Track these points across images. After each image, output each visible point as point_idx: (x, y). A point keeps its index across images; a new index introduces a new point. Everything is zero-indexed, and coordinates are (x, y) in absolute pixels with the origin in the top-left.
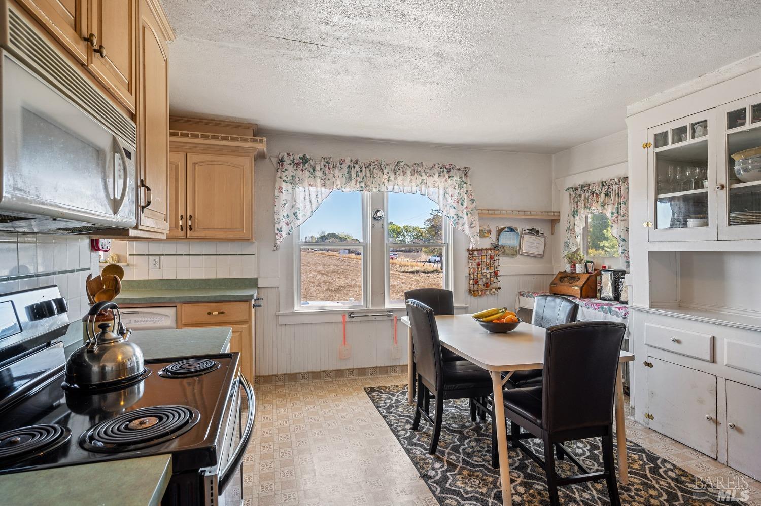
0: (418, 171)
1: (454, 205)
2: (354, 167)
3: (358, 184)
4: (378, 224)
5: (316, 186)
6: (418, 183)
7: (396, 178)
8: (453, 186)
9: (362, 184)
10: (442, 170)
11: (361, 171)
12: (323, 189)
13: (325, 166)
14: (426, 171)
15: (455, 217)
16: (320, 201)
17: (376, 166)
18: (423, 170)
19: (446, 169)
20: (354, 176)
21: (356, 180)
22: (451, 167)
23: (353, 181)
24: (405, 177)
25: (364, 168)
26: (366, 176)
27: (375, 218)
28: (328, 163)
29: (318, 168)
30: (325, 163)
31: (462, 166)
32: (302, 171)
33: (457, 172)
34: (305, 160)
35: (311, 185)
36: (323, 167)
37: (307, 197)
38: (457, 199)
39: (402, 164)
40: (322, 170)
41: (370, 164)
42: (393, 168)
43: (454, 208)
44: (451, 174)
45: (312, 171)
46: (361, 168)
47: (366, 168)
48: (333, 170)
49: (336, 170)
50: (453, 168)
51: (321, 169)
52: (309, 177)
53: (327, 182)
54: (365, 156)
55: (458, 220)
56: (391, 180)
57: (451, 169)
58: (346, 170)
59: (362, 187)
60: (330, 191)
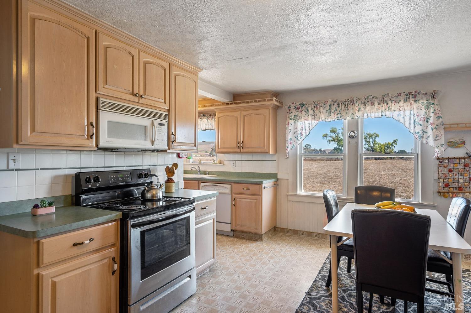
0: (385, 100)
1: (421, 122)
2: (334, 105)
3: (336, 116)
4: (353, 141)
5: (309, 120)
6: (383, 110)
7: (365, 108)
8: (419, 108)
9: (339, 116)
10: (408, 96)
11: (339, 107)
12: (313, 121)
13: (314, 107)
14: (392, 100)
15: (421, 132)
16: (311, 128)
17: (350, 102)
18: (389, 99)
19: (413, 96)
20: (333, 111)
21: (334, 114)
22: (416, 93)
23: (332, 114)
24: (373, 106)
25: (340, 105)
26: (342, 109)
27: (350, 137)
28: (316, 105)
29: (310, 109)
30: (314, 105)
31: (430, 90)
32: (301, 111)
33: (423, 96)
34: (302, 105)
35: (306, 120)
36: (313, 108)
37: (304, 128)
38: (424, 117)
39: (371, 97)
40: (313, 110)
41: (345, 102)
42: (363, 102)
43: (421, 125)
44: (417, 99)
45: (307, 111)
46: (339, 105)
47: (342, 104)
48: (320, 109)
49: (322, 108)
50: (418, 93)
51: (312, 109)
52: (305, 115)
53: (316, 116)
54: (341, 96)
55: (423, 134)
56: (361, 110)
57: (418, 95)
58: (328, 107)
59: (338, 117)
60: (318, 122)
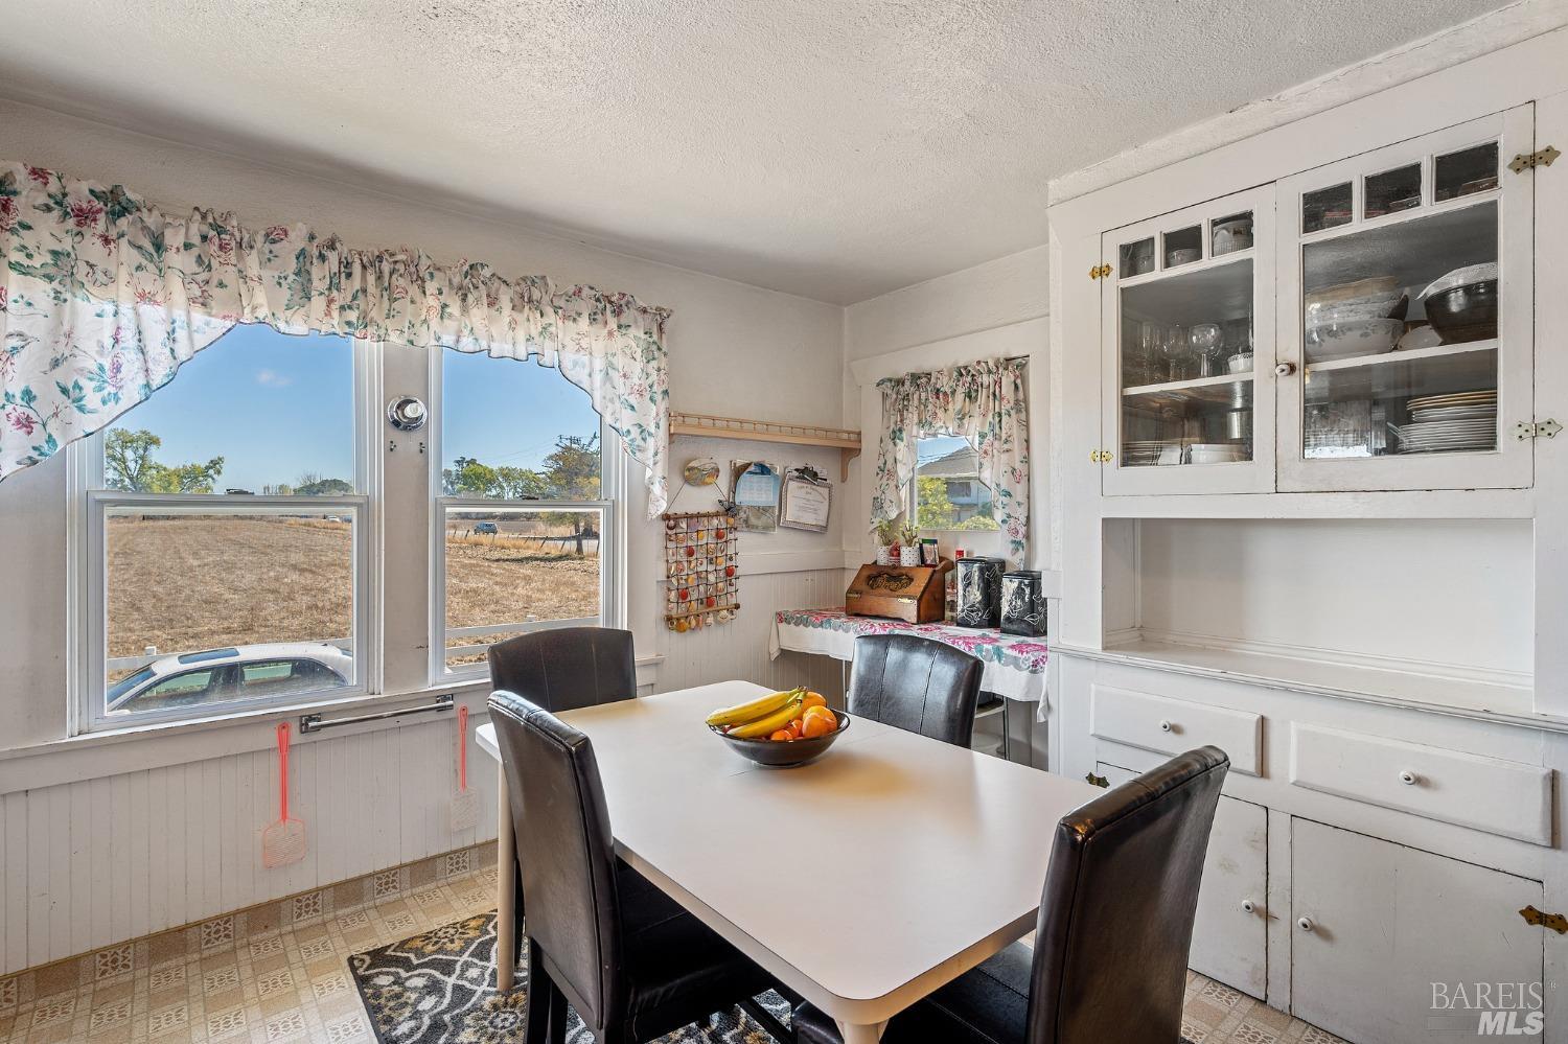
0: (535, 298)
1: (633, 400)
2: (322, 257)
3: (335, 314)
4: (408, 443)
5: (168, 297)
6: (534, 333)
7: (465, 310)
8: (628, 351)
9: (353, 316)
10: (600, 306)
11: (349, 275)
12: (198, 316)
13: (204, 238)
14: (556, 303)
15: (635, 432)
16: (183, 352)
17: (401, 267)
18: (546, 299)
19: (611, 307)
20: (319, 284)
21: (330, 302)
22: (622, 302)
23: (318, 303)
24: (493, 311)
25: (357, 269)
26: (364, 291)
27: (396, 424)
28: (220, 230)
29: (174, 238)
30: (205, 229)
31: (653, 303)
32: (106, 241)
33: (640, 317)
34: (117, 205)
35: (143, 297)
36: (196, 240)
37: (128, 336)
38: (640, 385)
39: (487, 272)
40: (195, 251)
41: (380, 258)
42: (456, 280)
43: (633, 408)
44: (624, 320)
45: (151, 249)
46: (348, 265)
47: (364, 267)
48: (240, 258)
49: (252, 262)
50: (628, 303)
51: (188, 246)
52: (139, 268)
53: (216, 292)
54: (362, 229)
55: (644, 439)
56: (450, 315)
57: (625, 308)
58: (293, 265)
59: (349, 323)
60: (228, 324)
